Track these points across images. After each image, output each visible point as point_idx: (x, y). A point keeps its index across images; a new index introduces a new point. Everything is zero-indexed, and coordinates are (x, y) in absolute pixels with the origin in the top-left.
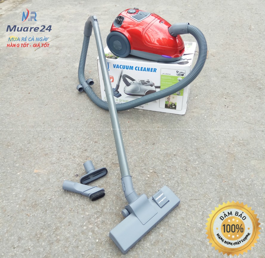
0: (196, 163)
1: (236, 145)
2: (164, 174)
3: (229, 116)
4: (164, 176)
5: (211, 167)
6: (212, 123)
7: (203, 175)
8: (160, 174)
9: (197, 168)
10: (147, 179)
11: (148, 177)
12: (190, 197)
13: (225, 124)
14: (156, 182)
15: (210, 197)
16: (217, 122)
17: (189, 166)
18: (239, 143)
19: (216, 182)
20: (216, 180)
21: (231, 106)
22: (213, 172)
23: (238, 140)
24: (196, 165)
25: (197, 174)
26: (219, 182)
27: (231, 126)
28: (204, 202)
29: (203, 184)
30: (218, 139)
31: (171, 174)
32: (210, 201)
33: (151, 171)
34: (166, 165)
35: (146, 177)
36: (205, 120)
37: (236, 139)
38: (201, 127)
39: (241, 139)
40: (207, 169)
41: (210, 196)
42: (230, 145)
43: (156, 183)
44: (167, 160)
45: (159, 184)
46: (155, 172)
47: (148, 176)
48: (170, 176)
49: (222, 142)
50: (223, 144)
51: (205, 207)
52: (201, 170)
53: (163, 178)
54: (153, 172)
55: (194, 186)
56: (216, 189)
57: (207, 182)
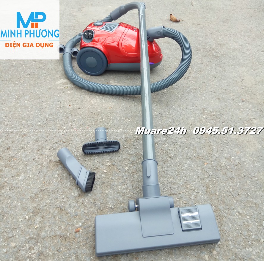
0: (166, 146)
1: (209, 119)
2: (126, 165)
3: (192, 87)
4: (126, 168)
5: (186, 148)
6: (174, 96)
7: (178, 160)
8: (121, 167)
9: (168, 151)
10: (103, 175)
11: (105, 173)
12: (167, 192)
13: (190, 96)
14: (117, 178)
15: (193, 188)
16: (180, 95)
17: (157, 150)
18: (211, 115)
19: (196, 166)
20: (195, 163)
21: (191, 77)
22: (189, 154)
23: (209, 112)
24: (166, 148)
25: (169, 159)
26: (200, 166)
27: (196, 97)
28: (187, 196)
29: (181, 171)
30: (186, 113)
31: (135, 165)
32: (195, 193)
33: (108, 164)
34: (126, 153)
35: (102, 173)
36: (165, 95)
37: (206, 111)
38: (163, 102)
39: (212, 111)
40: (180, 151)
41: (192, 185)
42: (201, 119)
43: (117, 180)
44: (127, 147)
45: (121, 181)
46: (113, 165)
47: (105, 171)
48: (135, 167)
49: (191, 116)
50: (193, 119)
51: (190, 203)
52: (173, 154)
53: (126, 171)
54: (111, 165)
55: (169, 175)
56: (198, 175)
57: (184, 168)
